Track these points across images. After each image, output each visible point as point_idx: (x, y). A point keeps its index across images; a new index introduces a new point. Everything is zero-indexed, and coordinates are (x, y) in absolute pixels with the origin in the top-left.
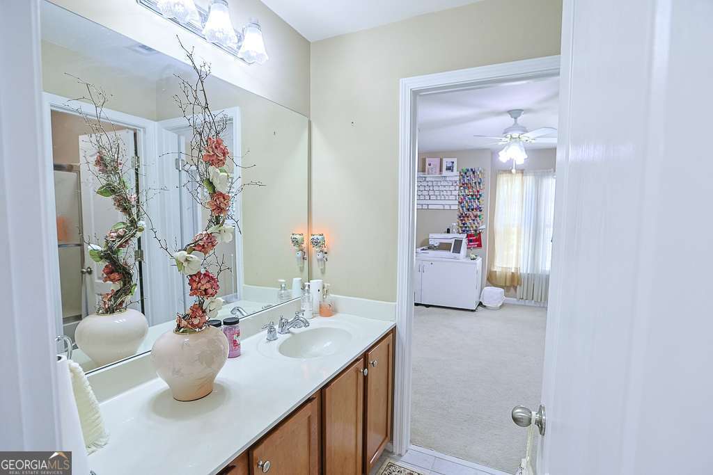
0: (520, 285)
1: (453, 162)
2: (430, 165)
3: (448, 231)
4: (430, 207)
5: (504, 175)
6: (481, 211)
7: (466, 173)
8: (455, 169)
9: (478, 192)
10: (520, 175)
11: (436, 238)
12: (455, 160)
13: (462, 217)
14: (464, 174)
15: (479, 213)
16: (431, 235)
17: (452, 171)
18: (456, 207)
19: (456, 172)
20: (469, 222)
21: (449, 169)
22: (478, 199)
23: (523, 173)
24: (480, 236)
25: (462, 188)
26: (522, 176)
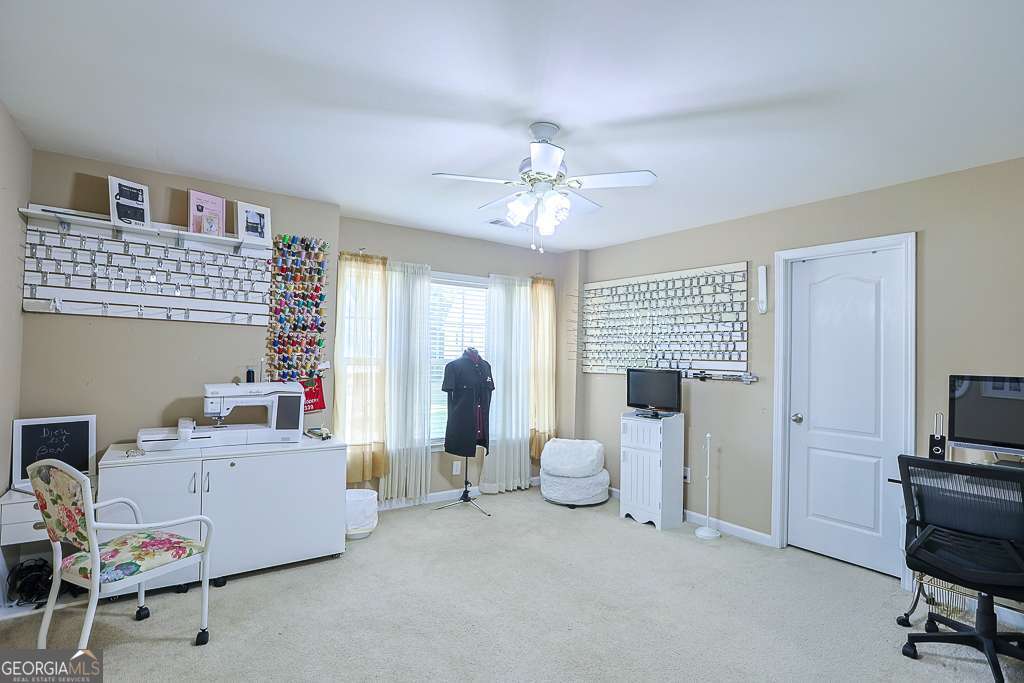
0: (386, 474)
1: (262, 216)
2: (200, 209)
3: (250, 377)
4: (193, 316)
5: (353, 263)
6: (320, 331)
7: (289, 247)
8: (268, 230)
9: (317, 289)
10: (381, 267)
11: (222, 397)
12: (266, 211)
13: (279, 343)
14: (283, 247)
15: (319, 336)
16: (210, 389)
17: (262, 234)
18: (265, 321)
19: (268, 241)
20: (295, 354)
21: (253, 228)
22: (317, 305)
23: (384, 264)
24: (320, 386)
25: (279, 278)
26: (385, 270)
